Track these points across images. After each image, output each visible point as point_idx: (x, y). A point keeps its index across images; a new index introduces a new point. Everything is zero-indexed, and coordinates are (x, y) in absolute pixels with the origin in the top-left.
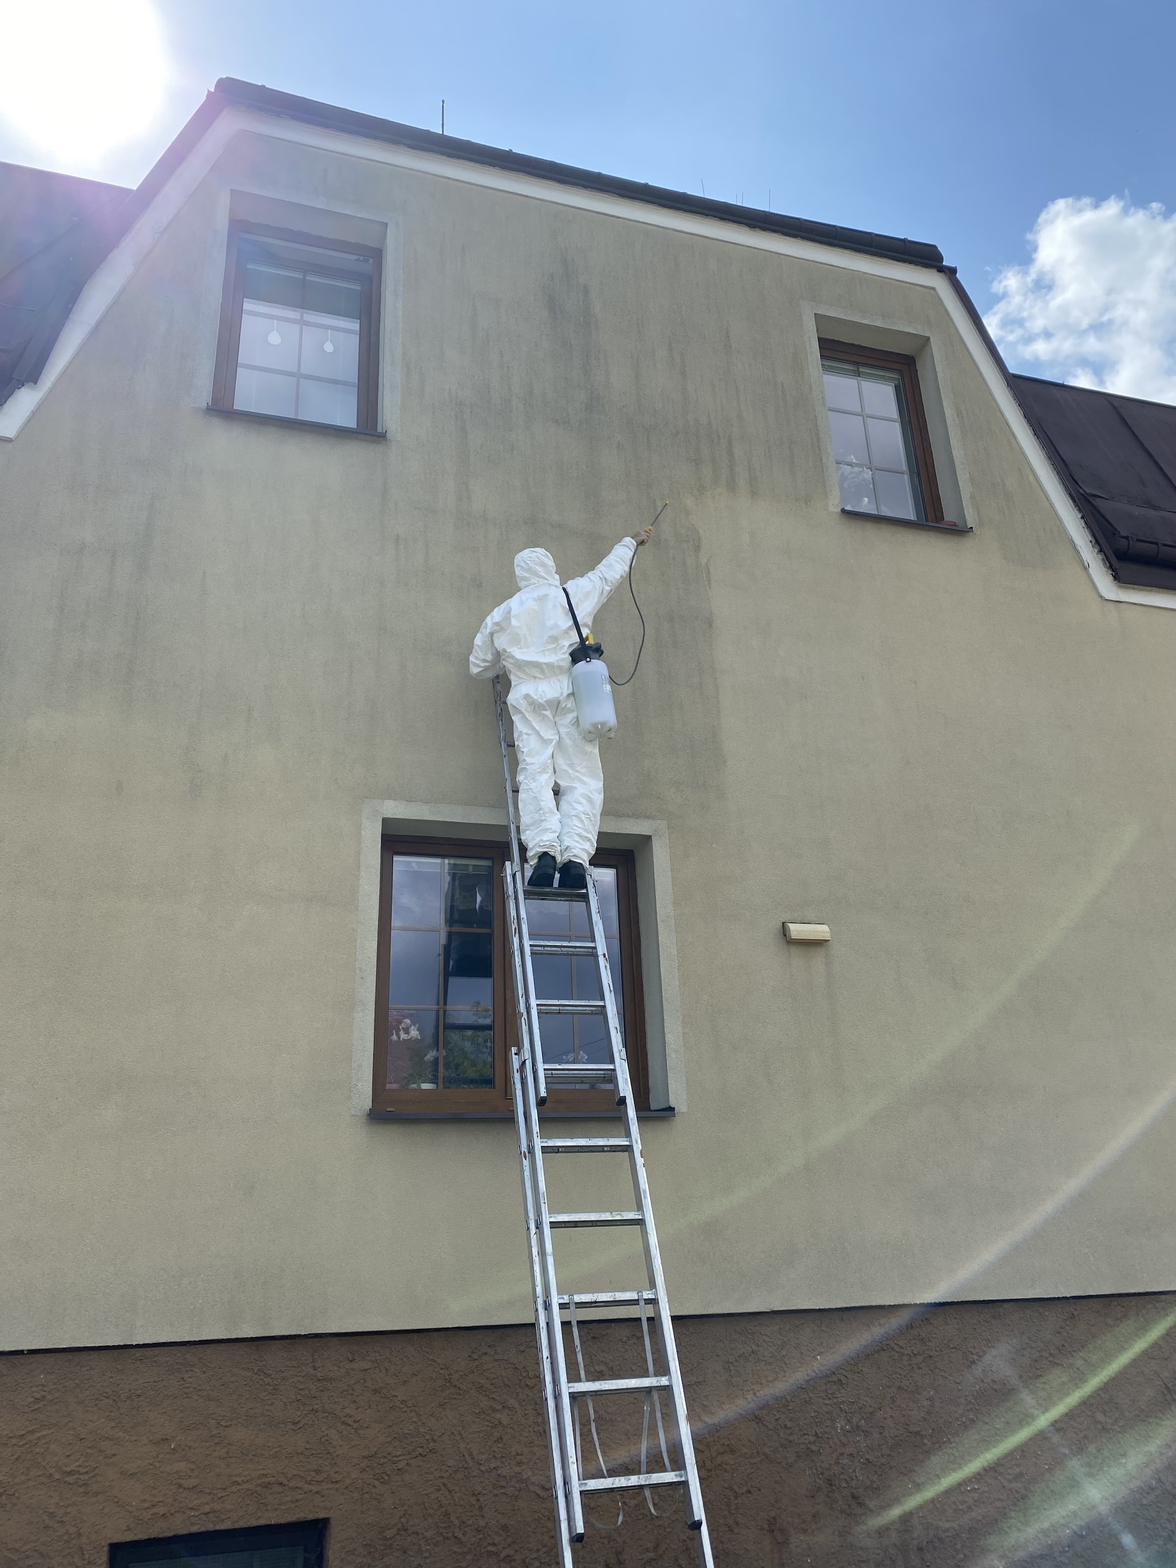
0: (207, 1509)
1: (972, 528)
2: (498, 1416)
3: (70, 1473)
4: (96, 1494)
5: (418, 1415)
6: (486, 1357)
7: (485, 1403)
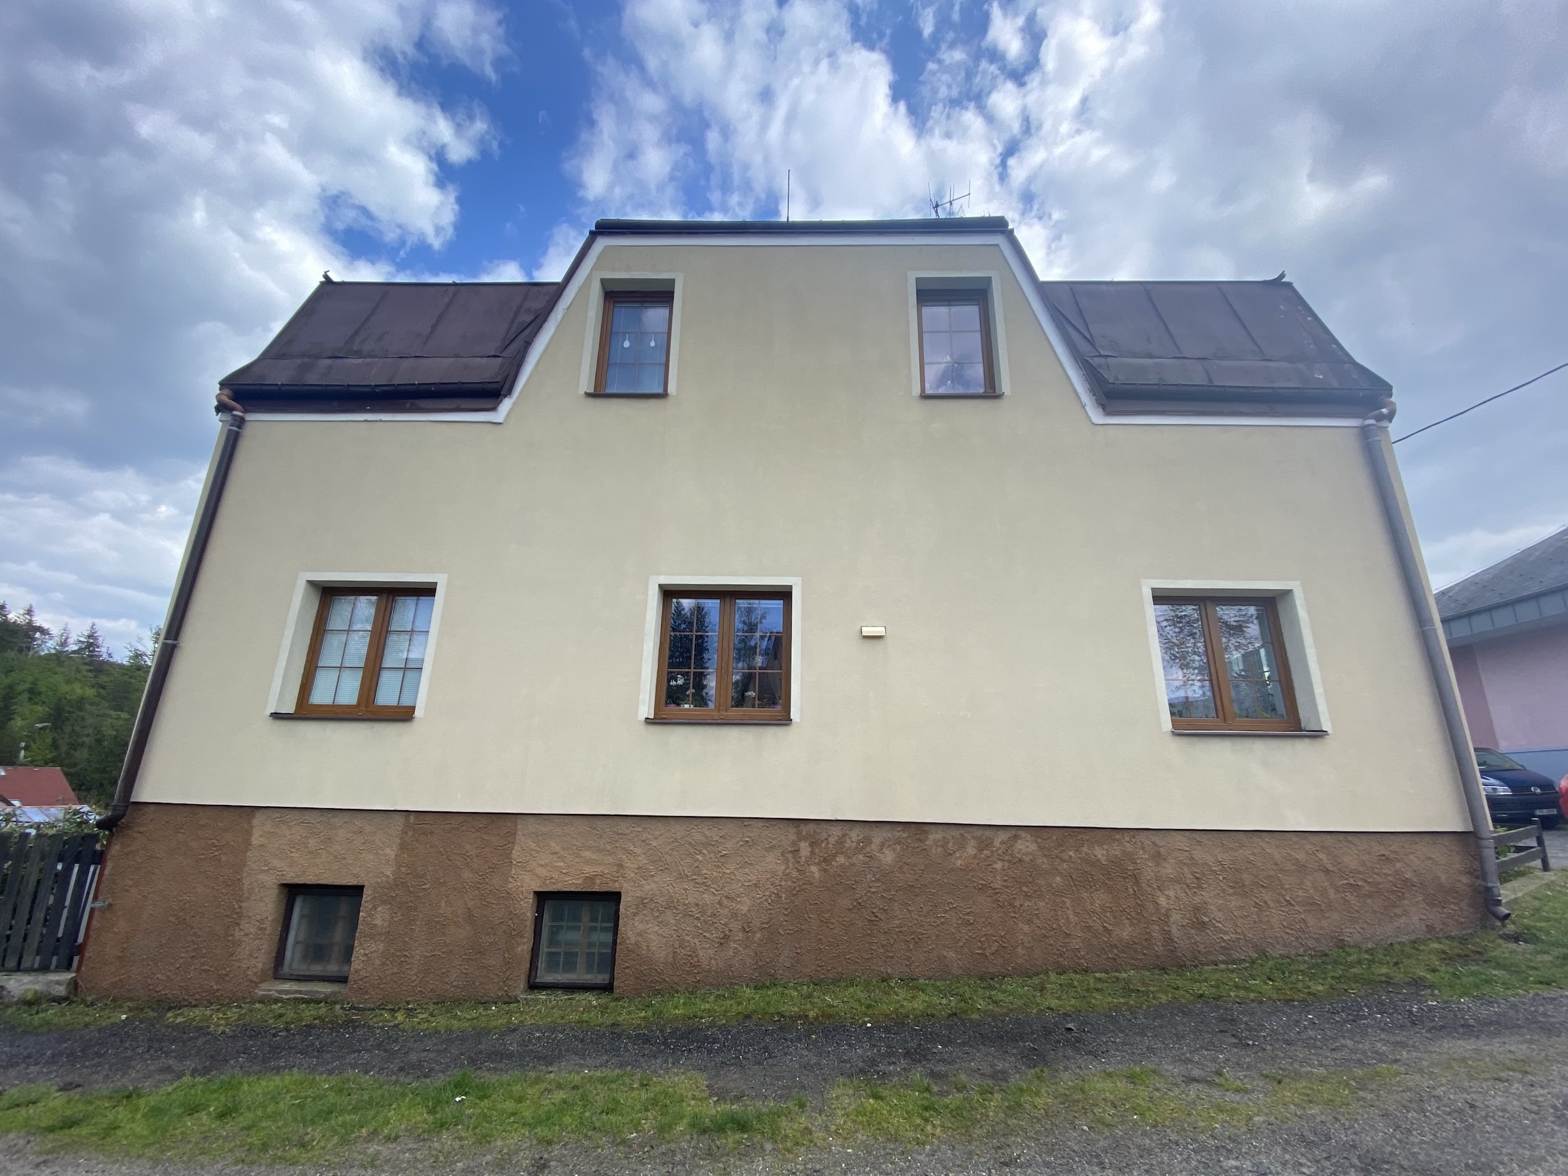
0: (571, 882)
1: (1005, 393)
2: (698, 856)
3: (519, 862)
4: (529, 871)
5: (661, 853)
6: (693, 830)
7: (692, 850)
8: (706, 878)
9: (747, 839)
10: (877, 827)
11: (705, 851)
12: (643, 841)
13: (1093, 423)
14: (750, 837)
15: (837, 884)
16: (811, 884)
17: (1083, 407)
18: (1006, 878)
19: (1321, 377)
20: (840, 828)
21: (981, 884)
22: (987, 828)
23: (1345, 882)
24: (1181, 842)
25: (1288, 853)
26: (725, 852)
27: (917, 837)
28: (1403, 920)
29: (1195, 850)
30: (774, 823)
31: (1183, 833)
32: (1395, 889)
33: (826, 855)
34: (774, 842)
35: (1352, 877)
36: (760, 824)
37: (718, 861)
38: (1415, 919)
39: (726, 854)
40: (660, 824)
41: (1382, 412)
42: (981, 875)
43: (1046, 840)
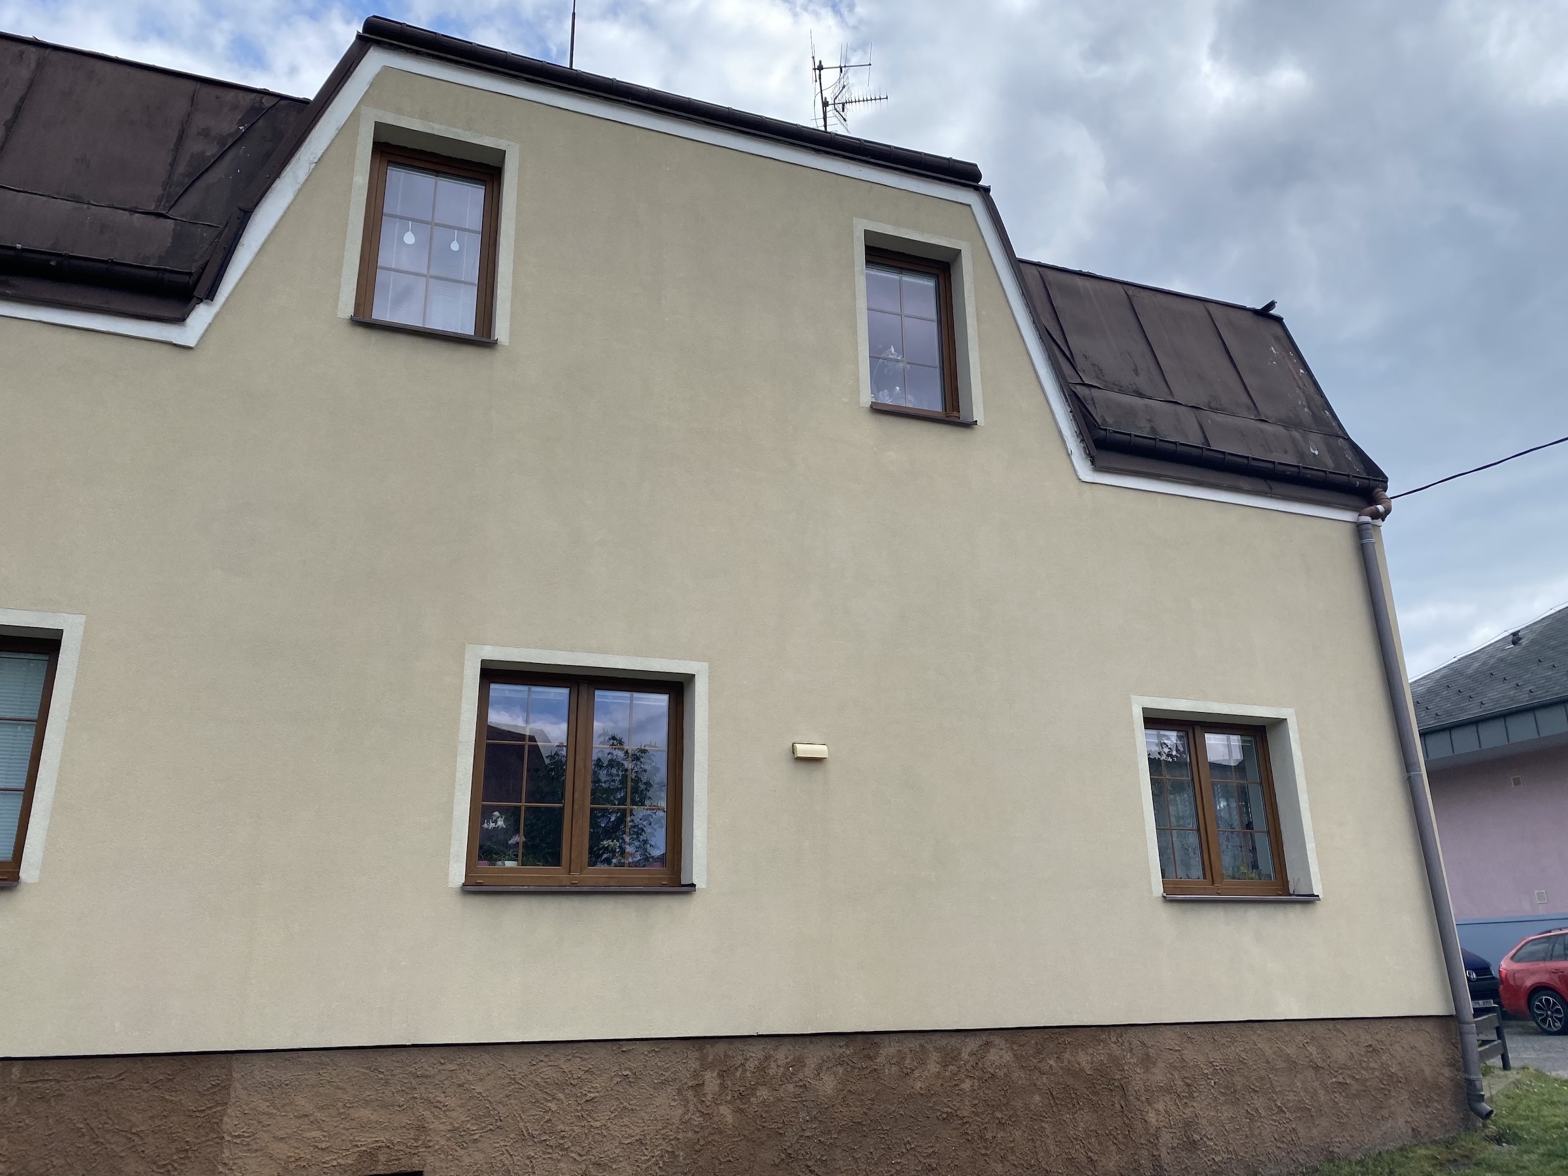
0: (335, 1163)
1: (976, 421)
2: (549, 1104)
3: (238, 1136)
4: (257, 1151)
5: (490, 1103)
6: (542, 1064)
7: (540, 1095)
8: (563, 1137)
9: (625, 1072)
10: (811, 1042)
11: (561, 1096)
12: (460, 1085)
13: (1079, 479)
14: (630, 1070)
15: (759, 1130)
16: (721, 1133)
17: (1069, 455)
18: (977, 1102)
19: (1317, 453)
20: (761, 1047)
21: (947, 1113)
22: (953, 1034)
23: (1334, 1080)
24: (1170, 1039)
25: (1279, 1048)
26: (593, 1095)
27: (866, 1052)
28: (1390, 1123)
29: (1186, 1048)
30: (665, 1045)
31: (1173, 1027)
32: (1383, 1086)
33: (742, 1089)
34: (667, 1074)
35: (1342, 1074)
36: (646, 1048)
37: (582, 1110)
38: (1401, 1122)
39: (593, 1098)
40: (486, 1057)
41: (1377, 509)
42: (945, 1100)
43: (1022, 1046)
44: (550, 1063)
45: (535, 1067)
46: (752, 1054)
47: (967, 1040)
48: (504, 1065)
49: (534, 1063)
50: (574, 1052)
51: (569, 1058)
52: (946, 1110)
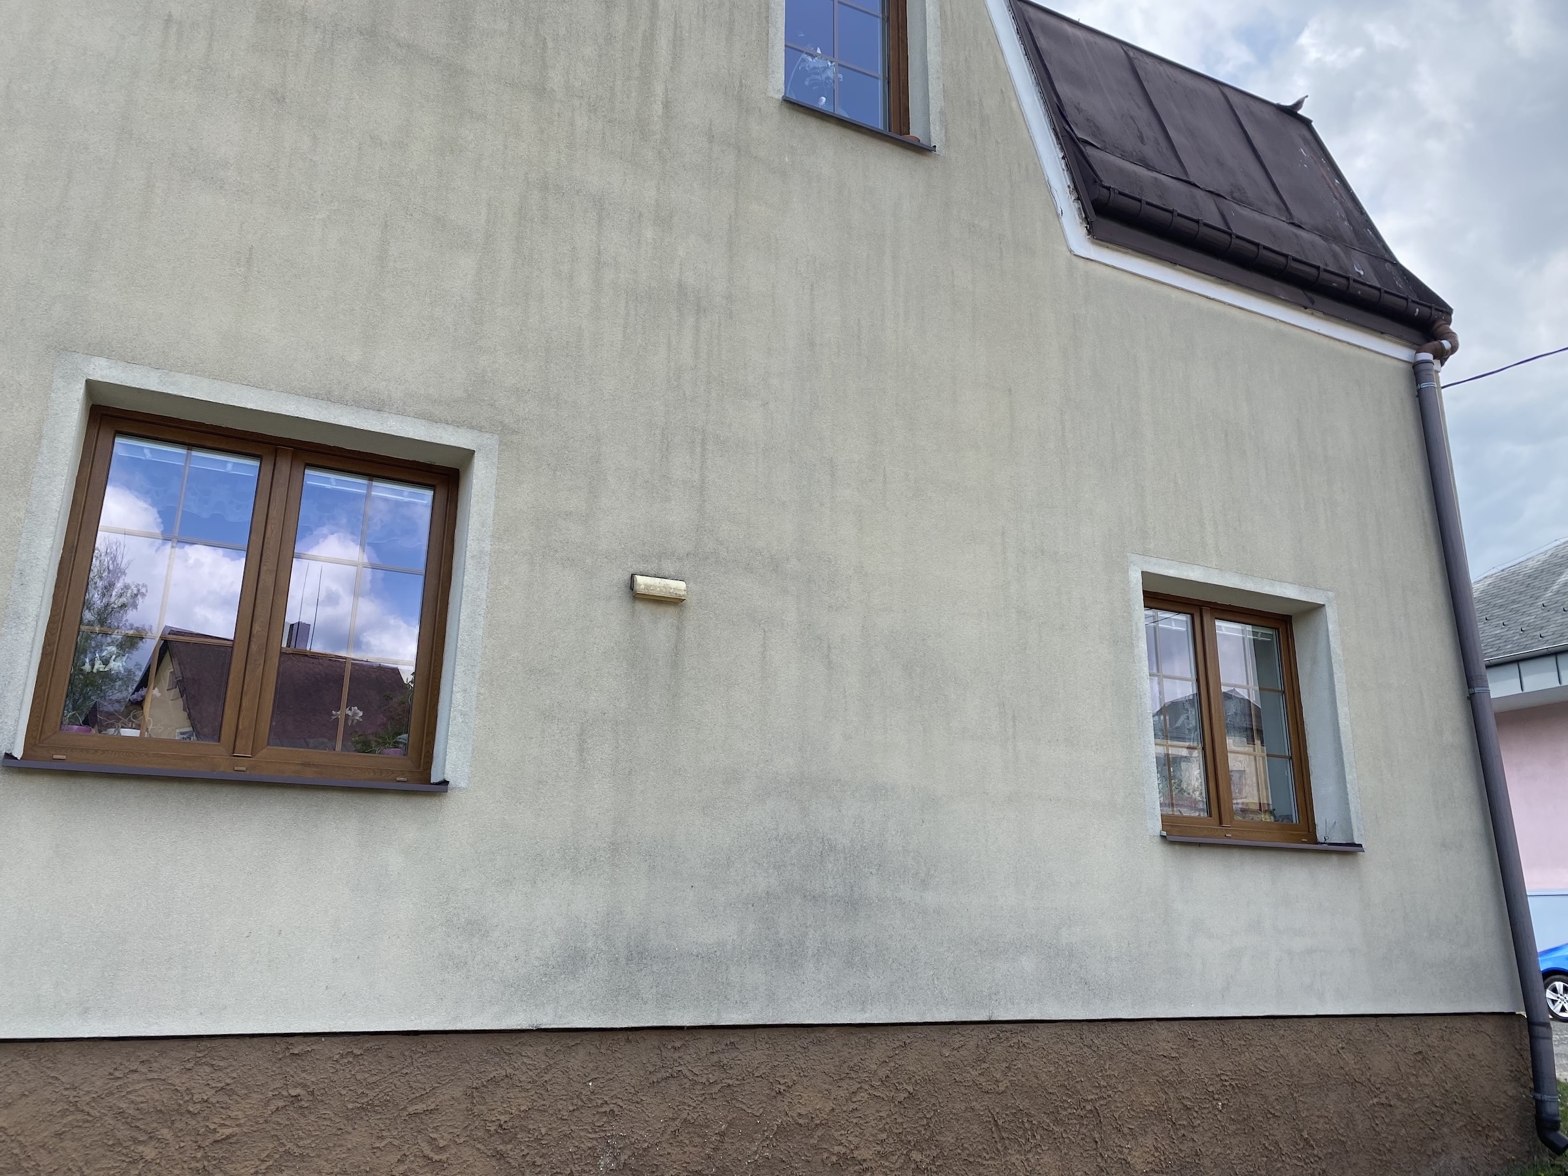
1: (935, 146)
2: (140, 1148)
6: (135, 1076)
7: (123, 1132)
9: (293, 1092)
10: (628, 1041)
11: (165, 1133)
13: (1071, 251)
14: (304, 1086)
17: (1058, 216)
19: (1362, 273)
20: (542, 1049)
22: (853, 1030)
24: (1165, 1042)
26: (227, 1131)
27: (715, 1058)
30: (372, 1043)
36: (337, 1049)
37: (206, 1157)
39: (228, 1137)
41: (1442, 344)
44: (150, 1076)
45: (120, 1082)
46: (525, 1060)
47: (875, 1041)
48: (57, 1079)
49: (117, 1074)
50: (199, 1055)
51: (189, 1066)
52: (836, 1149)
